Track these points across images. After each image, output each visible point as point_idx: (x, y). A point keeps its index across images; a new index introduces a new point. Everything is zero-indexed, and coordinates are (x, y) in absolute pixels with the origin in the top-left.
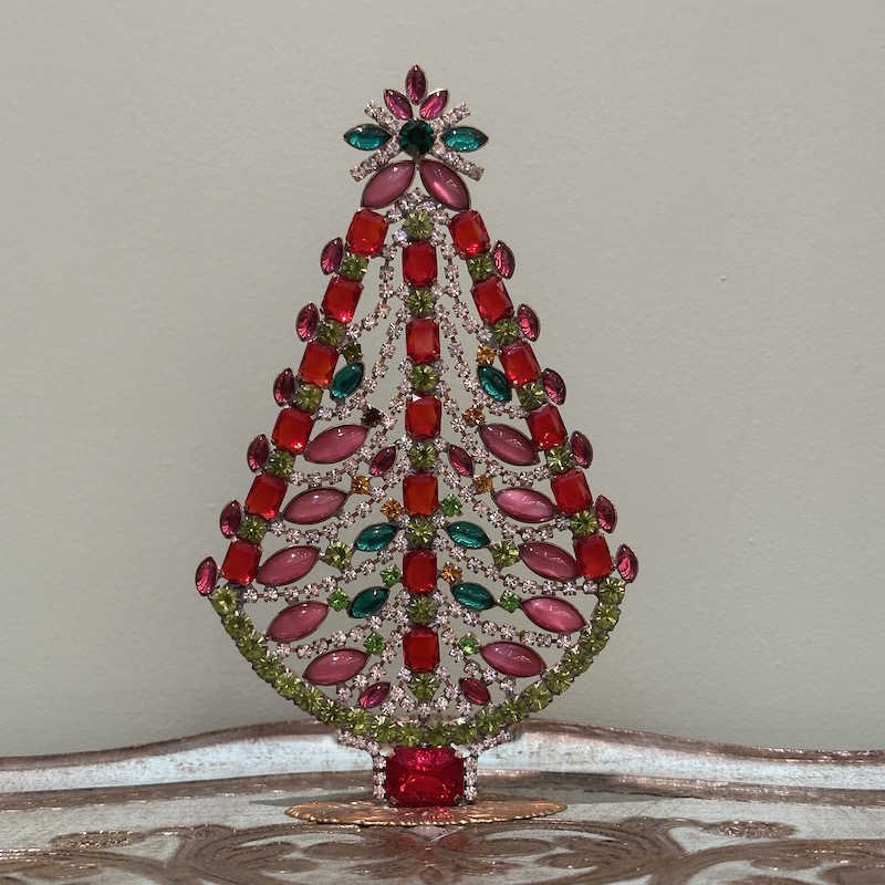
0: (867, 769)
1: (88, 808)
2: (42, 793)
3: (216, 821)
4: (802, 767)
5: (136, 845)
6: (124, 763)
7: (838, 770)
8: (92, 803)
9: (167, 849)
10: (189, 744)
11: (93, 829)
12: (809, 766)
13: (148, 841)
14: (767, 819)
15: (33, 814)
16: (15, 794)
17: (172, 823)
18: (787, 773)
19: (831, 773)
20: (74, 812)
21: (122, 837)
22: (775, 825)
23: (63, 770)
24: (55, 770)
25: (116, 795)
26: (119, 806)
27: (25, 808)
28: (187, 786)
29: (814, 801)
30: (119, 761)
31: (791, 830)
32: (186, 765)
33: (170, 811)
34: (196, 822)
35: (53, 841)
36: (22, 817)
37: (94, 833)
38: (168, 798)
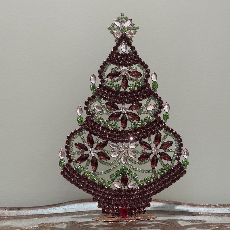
0: (223, 209)
1: (44, 218)
2: (33, 215)
3: (74, 221)
4: (207, 208)
5: (57, 225)
6: (50, 209)
7: (216, 209)
8: (44, 217)
9: (64, 226)
10: (65, 204)
11: (46, 222)
12: (209, 208)
13: (59, 225)
14: (199, 219)
15: (32, 219)
16: (27, 215)
17: (64, 221)
18: (204, 210)
19: (214, 210)
20: (41, 219)
21: (53, 224)
22: (201, 220)
23: (37, 210)
24: (35, 210)
25: (49, 216)
26: (51, 218)
27: (29, 218)
28: (65, 213)
29: (210, 215)
30: (49, 208)
31: (205, 221)
32: (65, 209)
33: (63, 218)
34: (69, 221)
35: (38, 225)
36: (29, 220)
37: (47, 223)
38: (62, 216)
